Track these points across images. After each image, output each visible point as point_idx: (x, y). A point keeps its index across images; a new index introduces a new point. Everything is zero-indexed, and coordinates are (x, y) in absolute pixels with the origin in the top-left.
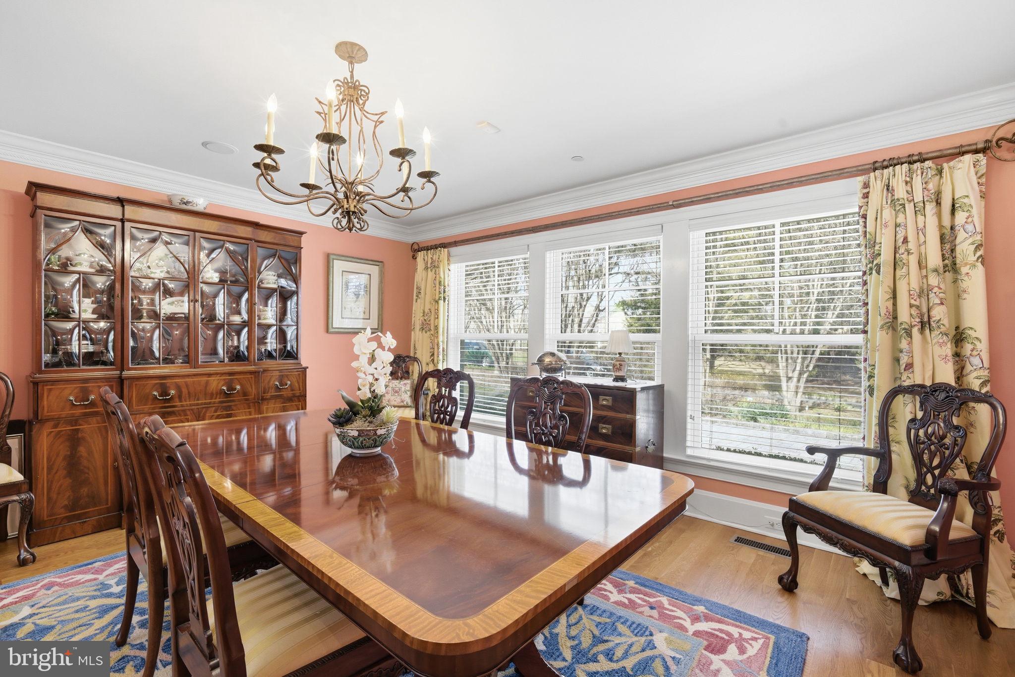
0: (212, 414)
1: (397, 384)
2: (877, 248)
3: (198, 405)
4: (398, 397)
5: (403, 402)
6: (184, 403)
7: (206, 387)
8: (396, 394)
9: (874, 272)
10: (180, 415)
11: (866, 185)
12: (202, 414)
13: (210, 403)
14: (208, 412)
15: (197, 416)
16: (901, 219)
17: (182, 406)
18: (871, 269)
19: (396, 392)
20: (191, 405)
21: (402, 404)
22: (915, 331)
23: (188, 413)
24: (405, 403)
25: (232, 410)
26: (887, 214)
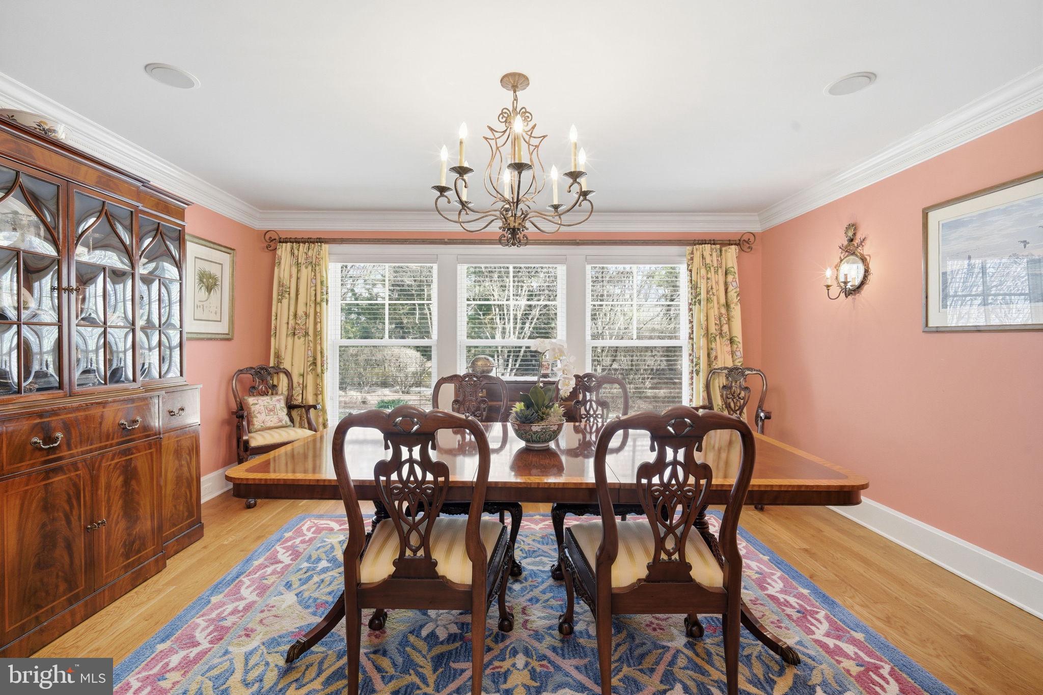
0: (109, 463)
1: (269, 401)
2: (698, 290)
3: (91, 451)
4: (275, 416)
5: (281, 421)
6: (74, 451)
7: (101, 424)
8: (272, 413)
9: (697, 304)
10: (70, 471)
11: (692, 253)
12: (97, 465)
13: (106, 447)
14: (104, 461)
15: (91, 469)
16: (709, 276)
17: (72, 456)
18: (695, 302)
19: (271, 410)
20: (83, 453)
21: (280, 424)
22: (717, 338)
23: (80, 465)
24: (284, 422)
25: (132, 454)
26: (703, 271)
